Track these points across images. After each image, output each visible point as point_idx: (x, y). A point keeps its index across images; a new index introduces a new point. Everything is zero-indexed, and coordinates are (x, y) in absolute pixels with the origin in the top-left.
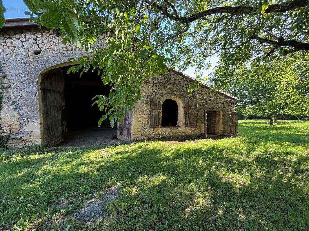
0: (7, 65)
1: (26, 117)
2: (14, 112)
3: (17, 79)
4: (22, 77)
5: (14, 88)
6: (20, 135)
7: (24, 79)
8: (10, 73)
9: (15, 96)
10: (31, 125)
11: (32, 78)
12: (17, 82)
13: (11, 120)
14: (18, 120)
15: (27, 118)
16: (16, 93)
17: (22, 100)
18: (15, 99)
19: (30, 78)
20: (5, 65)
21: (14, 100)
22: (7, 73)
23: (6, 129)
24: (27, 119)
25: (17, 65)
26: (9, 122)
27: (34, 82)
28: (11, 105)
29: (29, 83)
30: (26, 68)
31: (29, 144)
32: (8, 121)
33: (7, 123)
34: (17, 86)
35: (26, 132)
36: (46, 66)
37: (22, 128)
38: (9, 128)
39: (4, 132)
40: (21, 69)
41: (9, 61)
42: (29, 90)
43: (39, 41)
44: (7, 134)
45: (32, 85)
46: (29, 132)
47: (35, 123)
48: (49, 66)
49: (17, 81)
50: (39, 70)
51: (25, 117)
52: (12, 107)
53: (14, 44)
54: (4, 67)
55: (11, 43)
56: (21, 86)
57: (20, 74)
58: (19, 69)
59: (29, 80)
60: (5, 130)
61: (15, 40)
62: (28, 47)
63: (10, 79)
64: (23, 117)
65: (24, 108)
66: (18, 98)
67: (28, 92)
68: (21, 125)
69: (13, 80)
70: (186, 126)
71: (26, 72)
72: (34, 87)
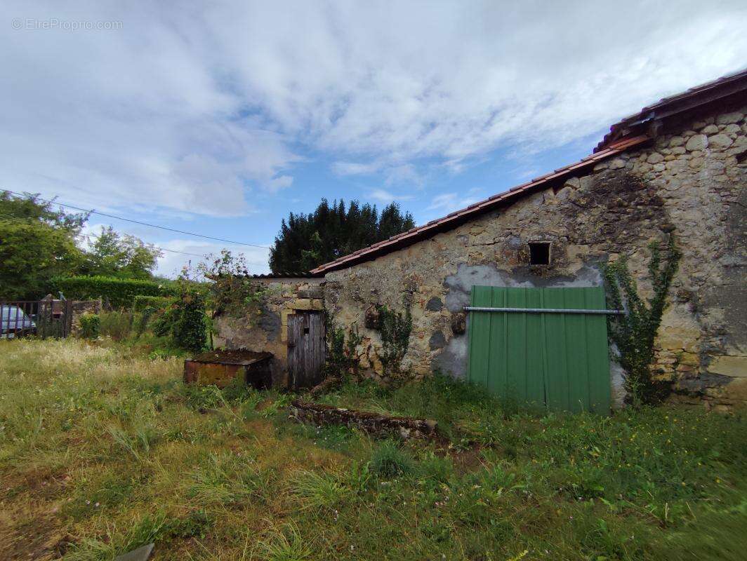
0: (676, 201)
2: (690, 320)
3: (699, 234)
4: (710, 228)
5: (689, 258)
6: (701, 384)
7: (717, 232)
8: (681, 219)
9: (690, 277)
10: (731, 359)
11: (738, 227)
12: (697, 243)
13: (682, 343)
14: (697, 342)
15: (720, 338)
16: (696, 270)
17: (711, 289)
18: (692, 285)
19: (732, 229)
20: (670, 201)
21: (690, 288)
22: (673, 221)
23: (666, 365)
24: (720, 340)
25: (698, 198)
26: (675, 347)
28: (684, 303)
29: (731, 243)
30: (721, 202)
32: (673, 345)
33: (670, 348)
34: (697, 253)
35: (716, 375)
37: (706, 365)
38: (673, 361)
39: (662, 372)
40: (710, 208)
41: (680, 189)
42: (731, 262)
44: (667, 377)
45: (740, 246)
46: (724, 377)
47: (743, 354)
49: (699, 239)
51: (716, 337)
52: (686, 308)
53: (689, 146)
54: (668, 207)
55: (683, 145)
56: (709, 251)
57: (707, 219)
58: (705, 207)
59: (731, 235)
60: (663, 367)
62: (724, 147)
63: (681, 235)
64: (710, 334)
65: (712, 309)
66: (701, 283)
67: (726, 266)
68: (705, 358)
69: (689, 237)
71: (722, 212)
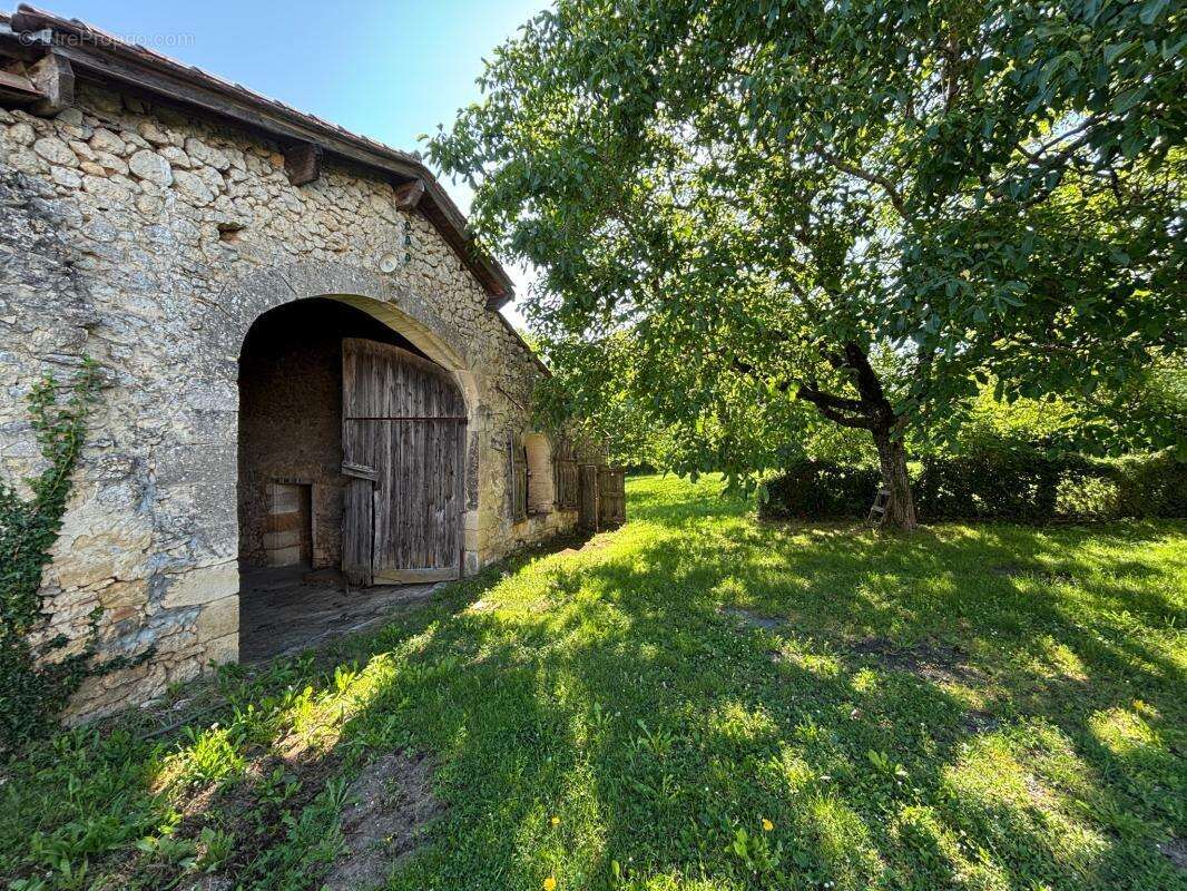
0: (105, 265)
1: (185, 533)
2: (131, 514)
3: (151, 345)
4: (174, 339)
6: (147, 638)
7: (185, 347)
8: (115, 307)
9: (133, 428)
10: (203, 573)
11: (217, 346)
12: (147, 362)
13: (112, 564)
14: (143, 556)
15: (187, 540)
16: (144, 415)
17: (172, 451)
18: (135, 445)
19: (210, 347)
20: (91, 261)
21: (132, 450)
22: (99, 307)
23: (72, 622)
24: (187, 544)
25: (151, 275)
26: (95, 577)
27: (226, 367)
28: (118, 481)
29: (207, 371)
30: (193, 295)
31: (189, 670)
32: (91, 573)
33: (84, 581)
34: (147, 381)
35: (179, 610)
36: (267, 302)
37: (162, 596)
38: (90, 608)
39: (62, 642)
40: (173, 300)
41: (115, 244)
42: (205, 403)
43: (236, 183)
44: (76, 649)
45: (220, 378)
46: (191, 608)
47: (221, 561)
48: (277, 301)
49: (152, 354)
50: (246, 312)
51: (179, 538)
52: (124, 491)
53: (136, 164)
54: (86, 273)
55: (121, 157)
56: (170, 381)
57: (168, 321)
58: (164, 296)
59: (207, 357)
60: (65, 630)
61: (140, 148)
62: (198, 199)
63: (115, 340)
64: (169, 536)
65: (174, 490)
66: (154, 441)
67: (199, 412)
68: (158, 583)
69: (132, 347)
70: (560, 509)
71: (193, 314)
72: (227, 390)
